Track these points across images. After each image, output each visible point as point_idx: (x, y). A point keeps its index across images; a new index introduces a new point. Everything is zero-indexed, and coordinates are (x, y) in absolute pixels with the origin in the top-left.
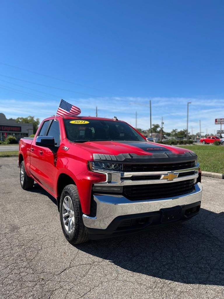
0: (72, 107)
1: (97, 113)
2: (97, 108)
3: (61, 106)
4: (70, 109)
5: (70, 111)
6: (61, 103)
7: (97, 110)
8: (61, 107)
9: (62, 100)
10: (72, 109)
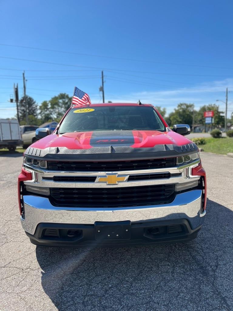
0: (85, 95)
1: (227, 95)
2: (227, 89)
3: (76, 94)
4: (83, 97)
5: (83, 98)
6: (75, 91)
7: (228, 92)
8: (76, 96)
9: (76, 87)
10: (84, 96)
